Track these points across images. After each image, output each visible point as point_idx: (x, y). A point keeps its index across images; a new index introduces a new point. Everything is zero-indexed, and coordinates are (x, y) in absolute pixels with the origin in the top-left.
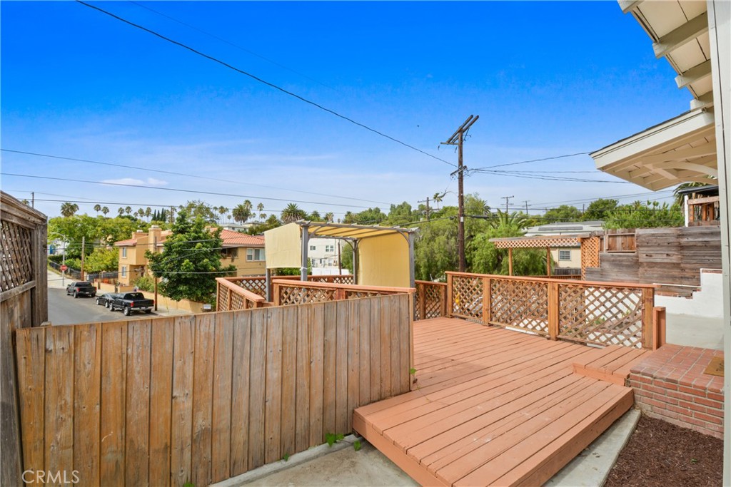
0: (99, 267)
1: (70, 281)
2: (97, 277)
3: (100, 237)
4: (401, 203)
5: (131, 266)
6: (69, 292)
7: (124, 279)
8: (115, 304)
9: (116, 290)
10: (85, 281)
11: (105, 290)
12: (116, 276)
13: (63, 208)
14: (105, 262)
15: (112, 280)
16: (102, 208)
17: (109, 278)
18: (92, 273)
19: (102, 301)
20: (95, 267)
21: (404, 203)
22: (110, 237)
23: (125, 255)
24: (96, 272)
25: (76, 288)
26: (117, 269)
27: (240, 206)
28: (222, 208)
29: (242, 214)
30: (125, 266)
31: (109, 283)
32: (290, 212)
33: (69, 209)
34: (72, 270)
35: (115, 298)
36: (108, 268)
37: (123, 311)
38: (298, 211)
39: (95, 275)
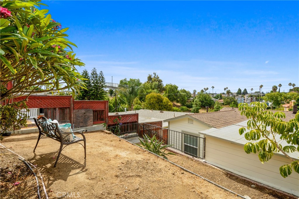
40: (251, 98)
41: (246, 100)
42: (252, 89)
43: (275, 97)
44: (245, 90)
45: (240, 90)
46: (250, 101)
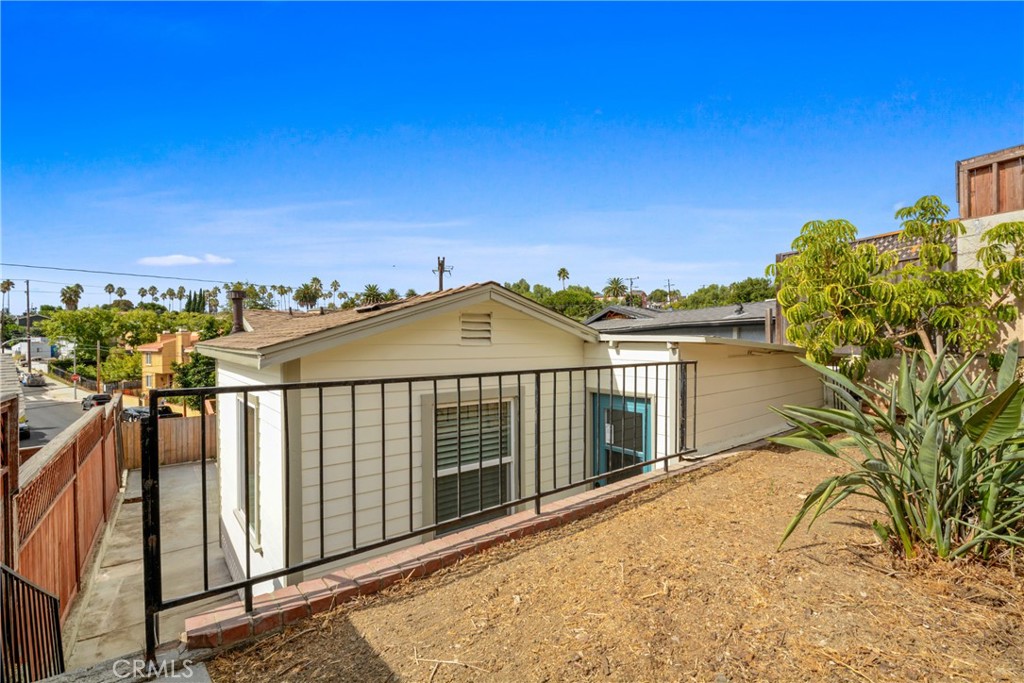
0: (119, 376)
1: (84, 394)
2: (117, 388)
3: (116, 335)
4: (517, 281)
5: (157, 375)
9: (141, 403)
10: (101, 393)
12: (144, 382)
13: (63, 294)
14: (125, 369)
15: (134, 391)
16: (116, 290)
17: (131, 388)
18: (110, 383)
19: (125, 416)
20: (113, 375)
21: (522, 281)
22: (129, 334)
23: (149, 361)
24: (115, 382)
25: (94, 403)
26: (140, 378)
27: (306, 287)
29: (308, 296)
30: (149, 374)
31: (131, 394)
32: (369, 296)
33: (71, 296)
34: (84, 378)
35: (139, 412)
36: (129, 376)
38: (379, 295)
39: (114, 385)
43: (88, 324)
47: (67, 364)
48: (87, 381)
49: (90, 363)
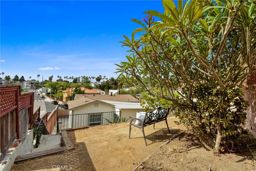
0: (59, 97)
1: (52, 100)
2: (58, 99)
3: (59, 87)
5: (66, 97)
6: (52, 103)
7: (64, 100)
8: (62, 106)
9: (62, 103)
10: (55, 100)
11: (60, 103)
12: (63, 99)
14: (60, 95)
16: (60, 77)
17: (61, 99)
18: (57, 98)
19: (59, 105)
22: (61, 87)
23: (65, 94)
25: (54, 102)
27: (98, 77)
28: (93, 77)
29: (98, 79)
30: (64, 97)
31: (61, 101)
32: (111, 80)
33: (51, 78)
35: (62, 105)
36: (61, 97)
37: (63, 108)
40: (31, 85)
41: (26, 87)
42: (30, 77)
43: (54, 85)
44: (23, 77)
45: (17, 77)
46: (30, 88)
47: (49, 93)
48: (53, 97)
49: (53, 93)
